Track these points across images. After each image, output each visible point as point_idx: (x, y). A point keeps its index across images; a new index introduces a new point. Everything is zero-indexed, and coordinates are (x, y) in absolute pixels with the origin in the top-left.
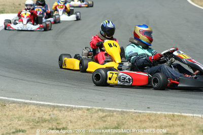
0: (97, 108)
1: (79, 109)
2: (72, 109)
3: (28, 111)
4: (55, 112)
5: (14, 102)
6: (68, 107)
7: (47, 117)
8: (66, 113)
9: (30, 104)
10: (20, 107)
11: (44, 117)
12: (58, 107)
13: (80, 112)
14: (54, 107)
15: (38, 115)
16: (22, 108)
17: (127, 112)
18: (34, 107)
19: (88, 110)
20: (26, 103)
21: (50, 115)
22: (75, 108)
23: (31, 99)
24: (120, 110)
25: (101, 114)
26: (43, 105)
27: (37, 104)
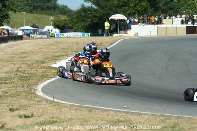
0: (159, 114)
1: (145, 114)
2: (141, 114)
3: (109, 115)
4: (128, 116)
5: (98, 109)
6: (138, 113)
7: (122, 119)
8: (136, 117)
9: (110, 110)
10: (103, 112)
11: (121, 119)
12: (130, 112)
13: (147, 117)
14: (128, 113)
15: (116, 117)
16: (104, 113)
17: (181, 117)
18: (112, 112)
19: (153, 115)
20: (107, 110)
21: (124, 118)
22: (143, 114)
23: (110, 107)
24: (176, 116)
25: (162, 118)
26: (120, 111)
27: (115, 111)
